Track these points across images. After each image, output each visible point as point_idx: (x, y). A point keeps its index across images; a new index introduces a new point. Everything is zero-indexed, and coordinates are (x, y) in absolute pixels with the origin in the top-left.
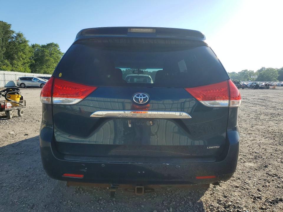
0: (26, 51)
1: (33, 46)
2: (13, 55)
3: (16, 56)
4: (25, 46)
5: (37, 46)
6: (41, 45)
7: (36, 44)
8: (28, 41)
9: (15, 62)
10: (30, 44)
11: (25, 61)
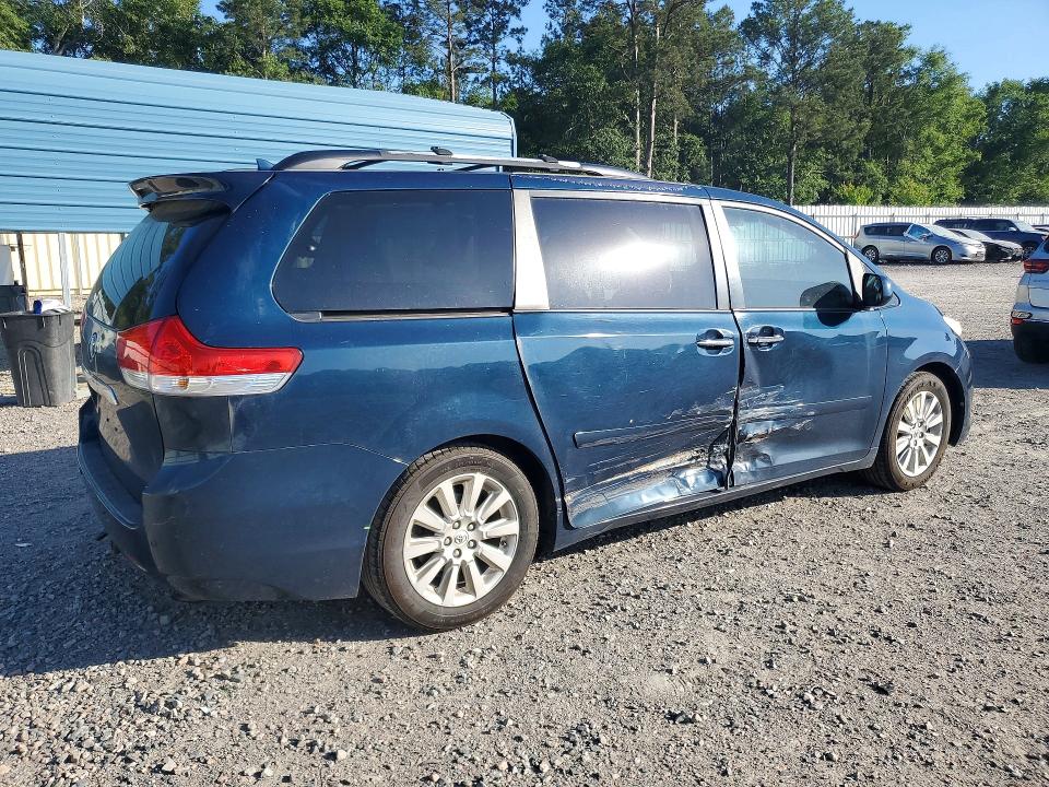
0: (954, 115)
1: (994, 91)
2: (898, 139)
3: (909, 144)
4: (949, 98)
5: (1010, 86)
6: (1026, 82)
7: (1006, 82)
8: (962, 78)
9: (906, 163)
10: (978, 85)
11: (947, 157)
